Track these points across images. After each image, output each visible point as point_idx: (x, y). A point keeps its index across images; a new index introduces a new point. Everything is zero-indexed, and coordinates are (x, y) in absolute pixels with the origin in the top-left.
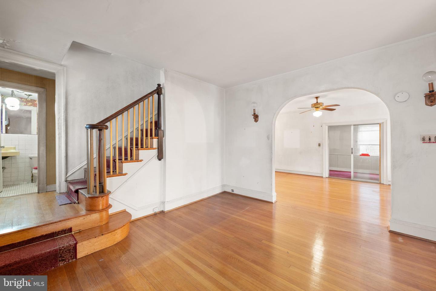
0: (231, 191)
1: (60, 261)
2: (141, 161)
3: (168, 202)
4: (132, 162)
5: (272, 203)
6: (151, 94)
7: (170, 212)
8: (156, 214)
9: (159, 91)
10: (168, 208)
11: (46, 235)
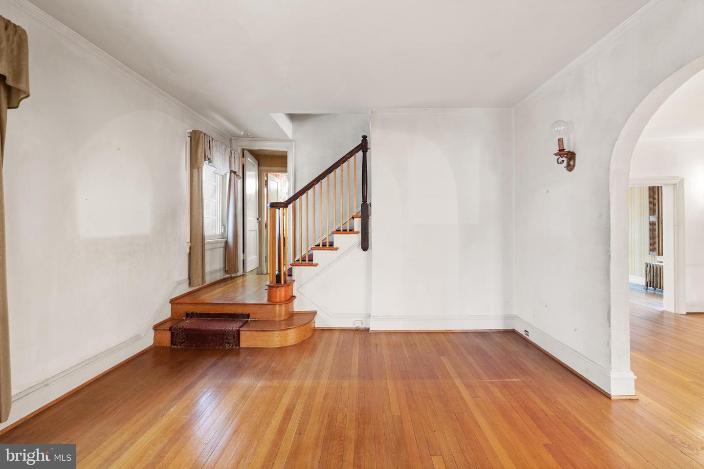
0: (523, 333)
1: (226, 343)
2: (336, 249)
3: (374, 316)
4: (325, 250)
5: (608, 396)
6: (352, 153)
7: (377, 333)
8: (358, 330)
9: (363, 146)
10: (374, 326)
11: (230, 314)
